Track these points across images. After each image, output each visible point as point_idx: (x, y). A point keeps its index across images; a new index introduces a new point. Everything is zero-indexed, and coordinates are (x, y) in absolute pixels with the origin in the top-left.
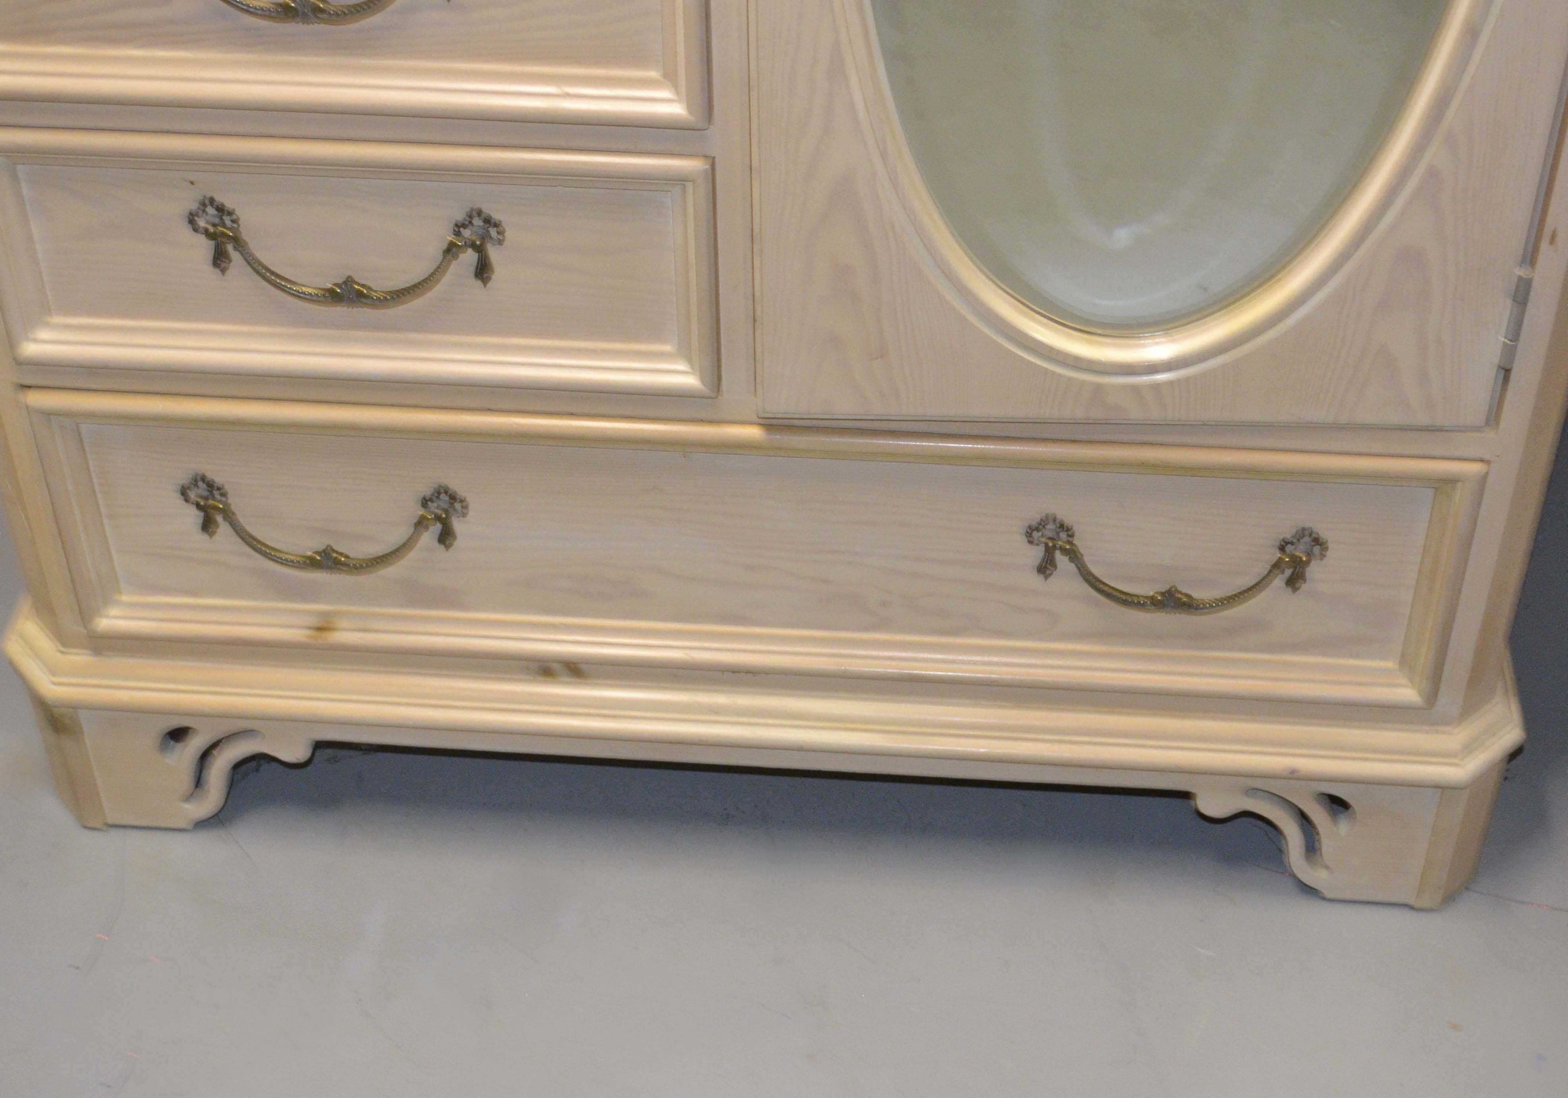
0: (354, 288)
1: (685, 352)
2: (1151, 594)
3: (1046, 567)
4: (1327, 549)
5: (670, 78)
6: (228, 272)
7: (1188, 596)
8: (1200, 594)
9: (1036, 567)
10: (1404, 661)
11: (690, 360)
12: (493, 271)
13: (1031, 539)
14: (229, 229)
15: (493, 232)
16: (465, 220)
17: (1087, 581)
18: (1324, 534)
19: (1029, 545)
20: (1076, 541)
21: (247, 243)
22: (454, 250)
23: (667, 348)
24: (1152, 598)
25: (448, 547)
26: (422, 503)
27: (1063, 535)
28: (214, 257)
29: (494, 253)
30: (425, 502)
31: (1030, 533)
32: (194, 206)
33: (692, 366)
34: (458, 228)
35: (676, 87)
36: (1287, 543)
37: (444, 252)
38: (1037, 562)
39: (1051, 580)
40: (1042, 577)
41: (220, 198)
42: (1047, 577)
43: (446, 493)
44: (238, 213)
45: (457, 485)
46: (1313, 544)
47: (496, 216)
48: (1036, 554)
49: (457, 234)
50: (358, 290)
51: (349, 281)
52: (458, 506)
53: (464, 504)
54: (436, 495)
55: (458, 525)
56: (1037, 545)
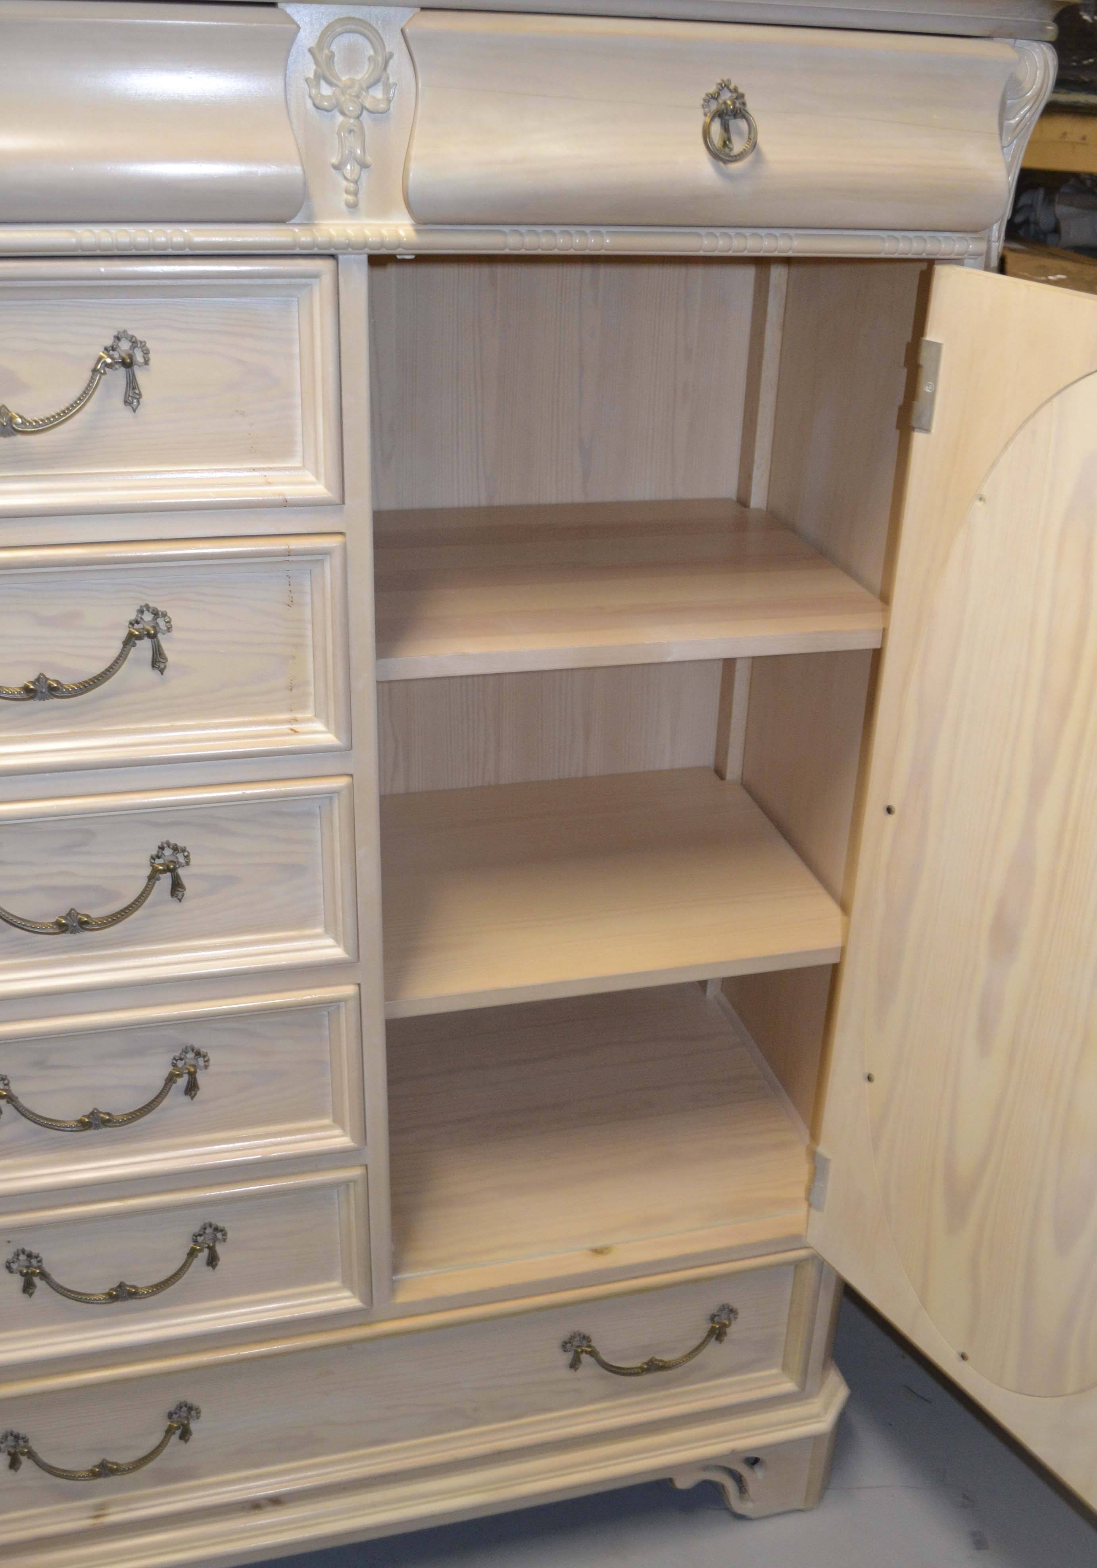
0: (126, 1289)
1: (348, 1283)
2: (639, 1365)
3: (575, 1364)
4: (737, 1313)
5: (338, 1121)
6: (34, 1295)
7: (661, 1361)
8: (667, 1358)
9: (568, 1366)
10: (785, 1367)
11: (351, 1288)
12: (219, 1260)
13: (566, 1349)
14: (36, 1268)
15: (219, 1235)
16: (200, 1231)
17: (603, 1367)
18: (735, 1305)
19: (565, 1353)
20: (593, 1344)
21: (49, 1275)
22: (195, 1253)
23: (335, 1284)
24: (641, 1368)
25: (186, 1441)
26: (169, 1415)
27: (585, 1342)
28: (24, 1286)
29: (220, 1248)
30: (170, 1415)
31: (565, 1346)
32: (10, 1257)
33: (353, 1293)
34: (195, 1238)
35: (343, 1127)
36: (715, 1316)
37: (188, 1254)
38: (569, 1361)
39: (579, 1370)
40: (573, 1370)
41: (28, 1249)
42: (576, 1369)
43: (186, 1406)
44: (42, 1255)
45: (191, 1400)
46: (730, 1312)
47: (221, 1225)
48: (568, 1357)
49: (195, 1241)
50: (129, 1290)
51: (121, 1286)
52: (193, 1413)
53: (198, 1410)
54: (179, 1409)
55: (194, 1426)
56: (570, 1351)
